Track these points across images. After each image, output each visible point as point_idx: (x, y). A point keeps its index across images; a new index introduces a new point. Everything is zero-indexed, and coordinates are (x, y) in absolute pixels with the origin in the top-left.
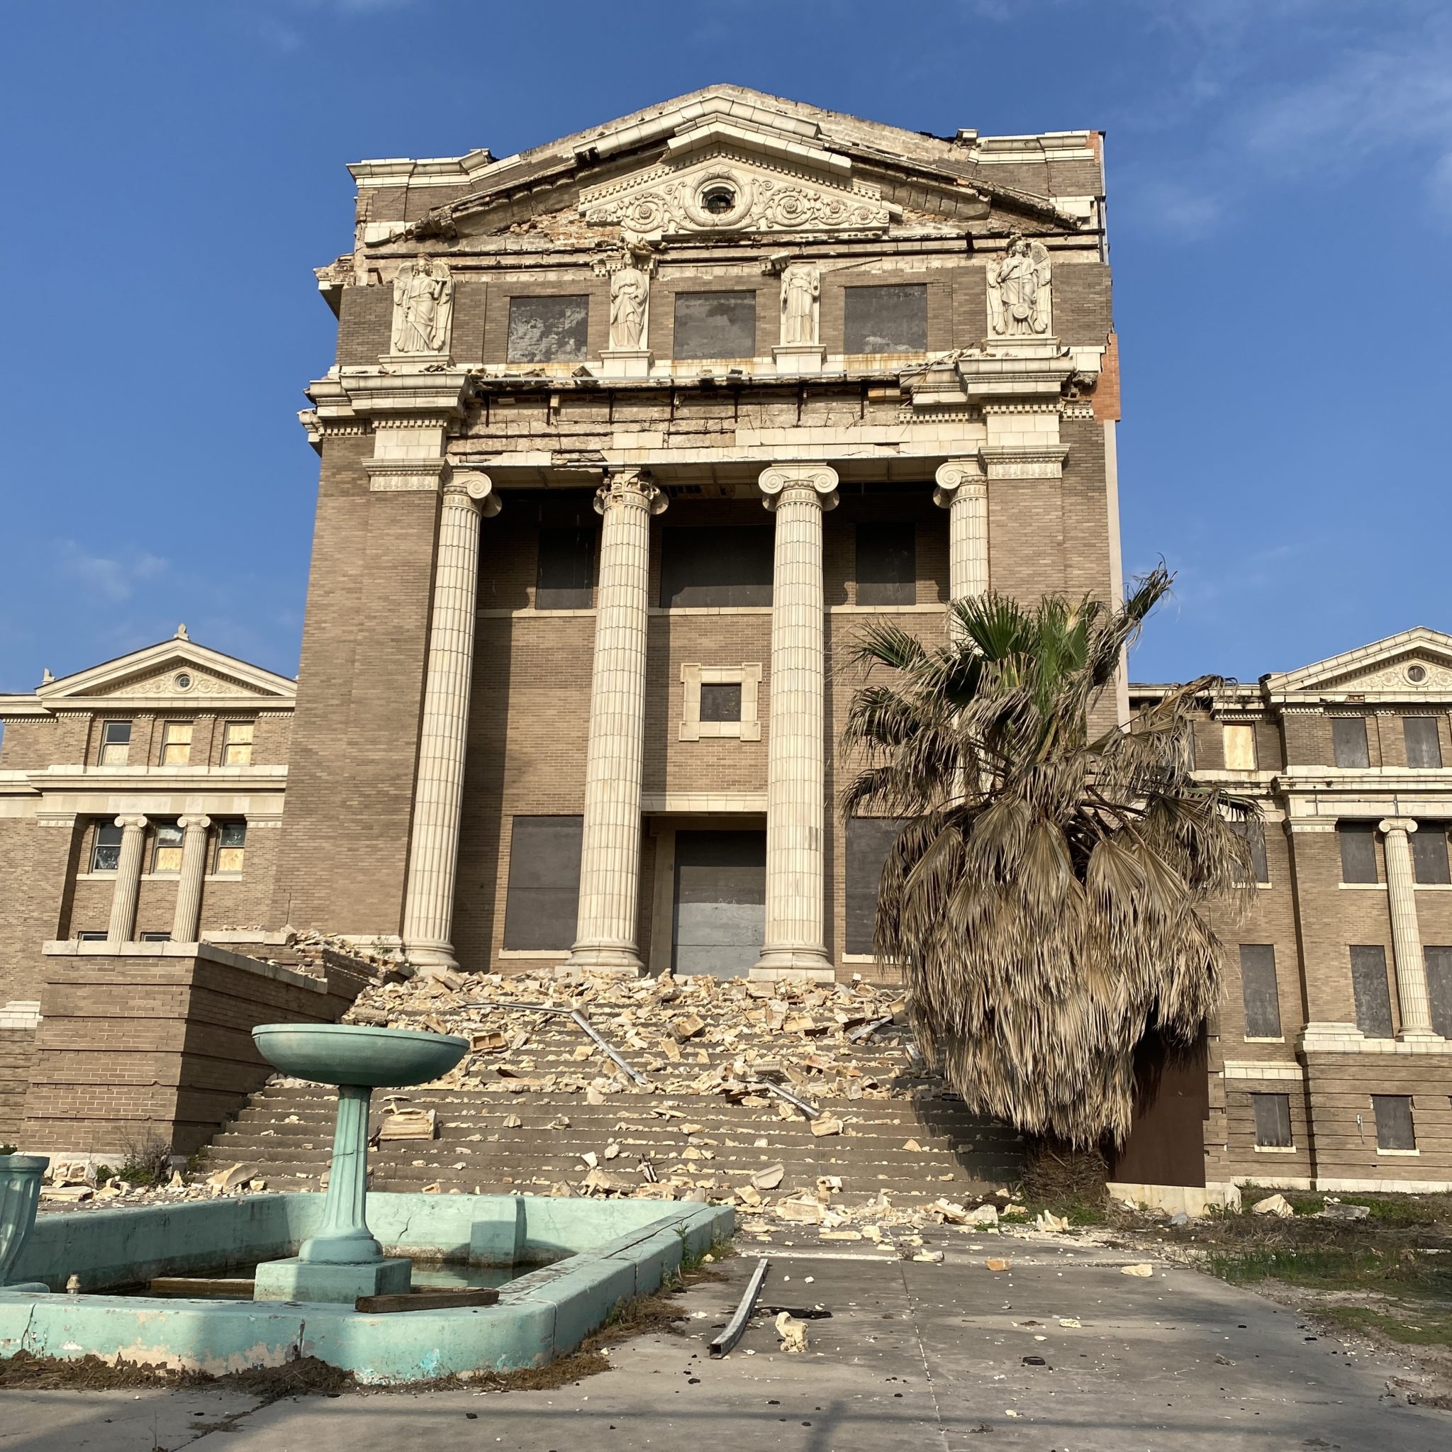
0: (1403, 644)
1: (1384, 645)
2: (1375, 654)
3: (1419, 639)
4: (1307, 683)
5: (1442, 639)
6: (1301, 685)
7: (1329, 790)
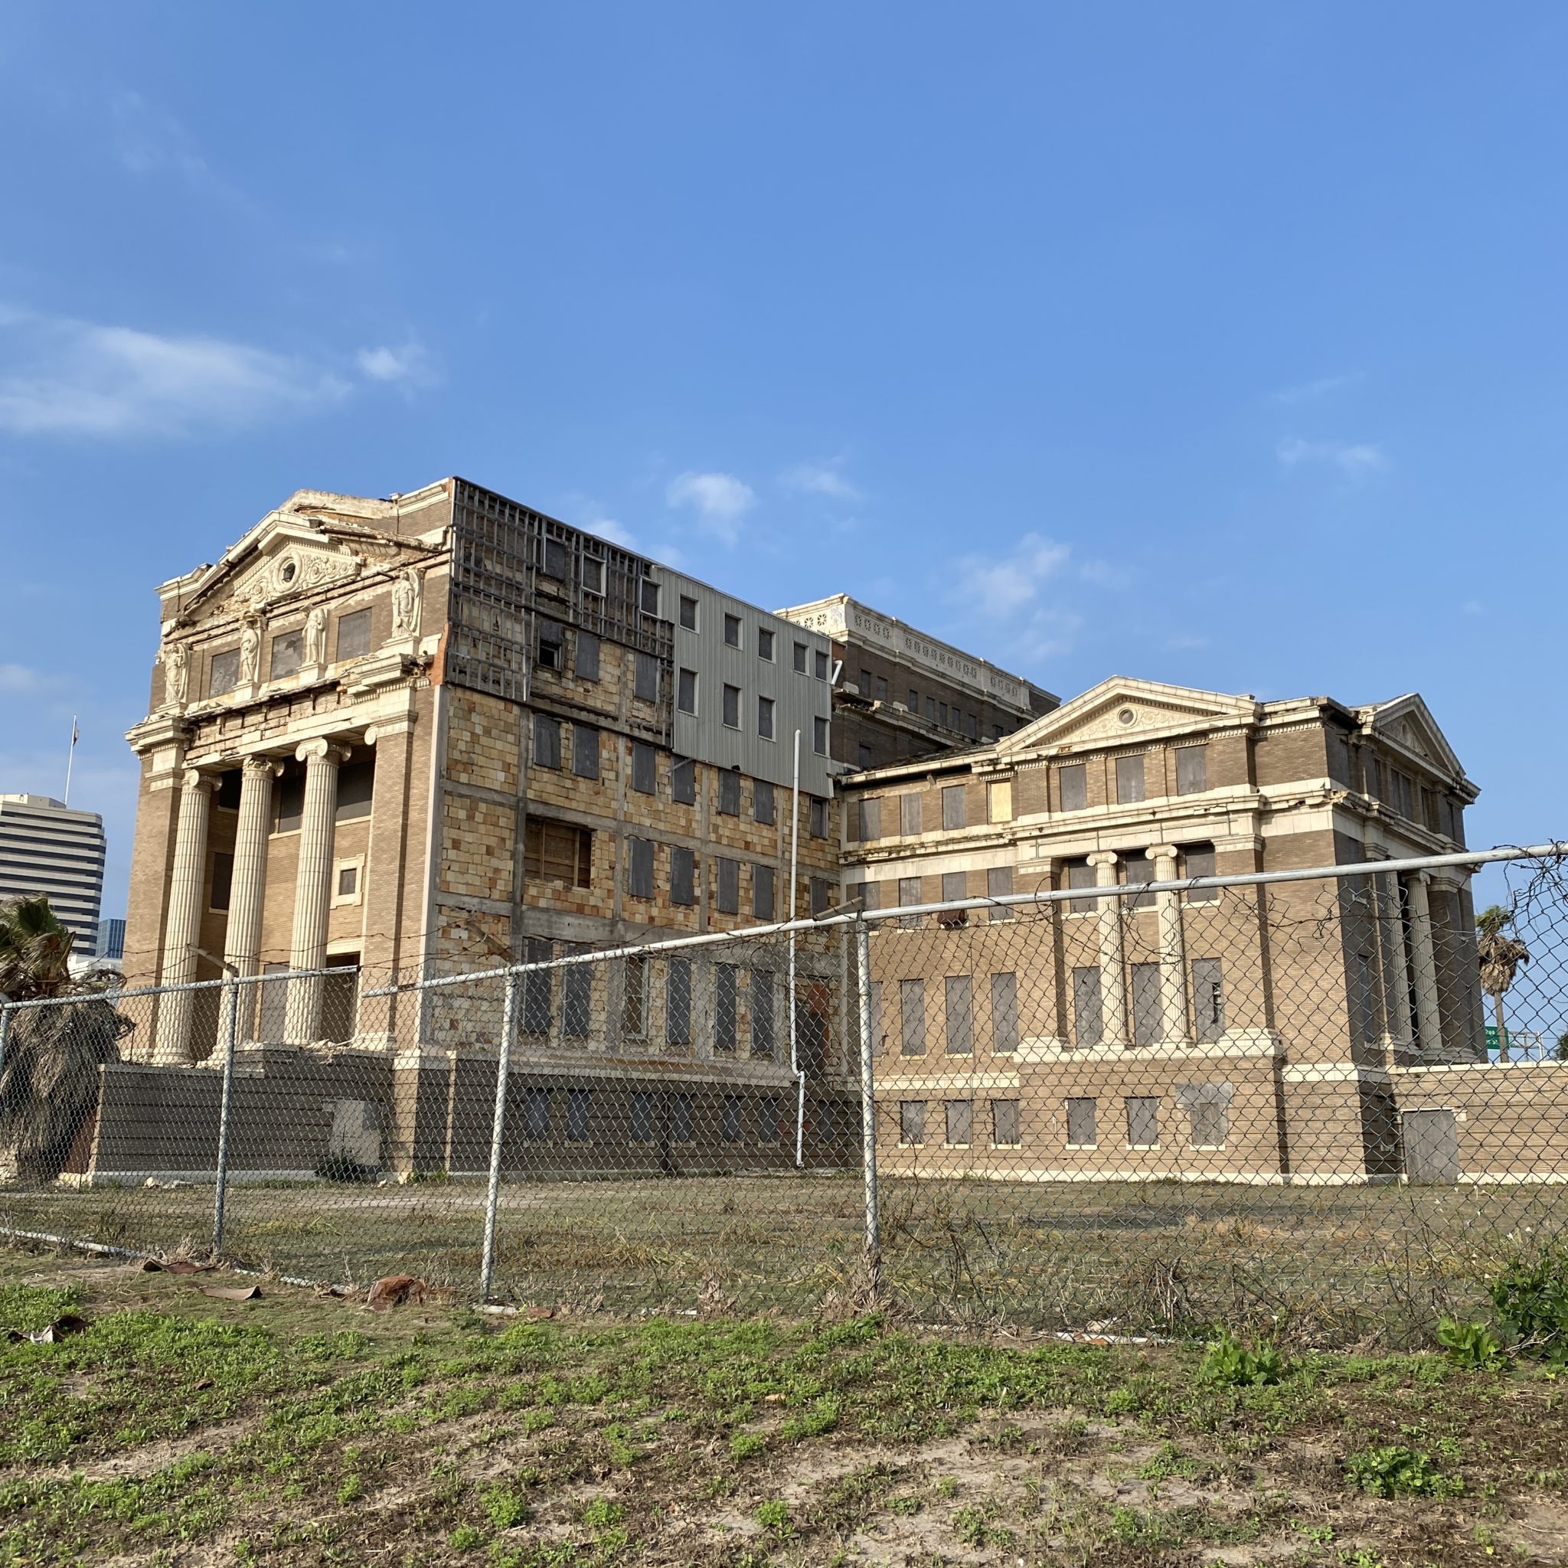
0: (1104, 693)
1: (1087, 698)
2: (1081, 706)
3: (1118, 686)
4: (1028, 742)
5: (1133, 684)
6: (1023, 745)
7: (1041, 836)
